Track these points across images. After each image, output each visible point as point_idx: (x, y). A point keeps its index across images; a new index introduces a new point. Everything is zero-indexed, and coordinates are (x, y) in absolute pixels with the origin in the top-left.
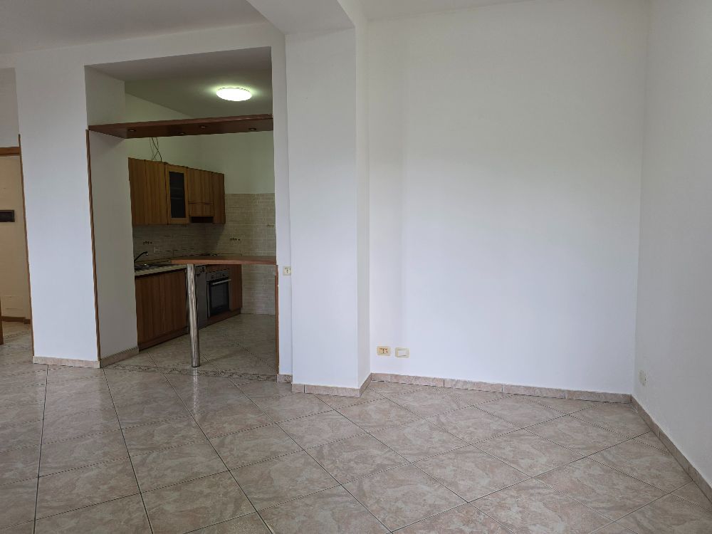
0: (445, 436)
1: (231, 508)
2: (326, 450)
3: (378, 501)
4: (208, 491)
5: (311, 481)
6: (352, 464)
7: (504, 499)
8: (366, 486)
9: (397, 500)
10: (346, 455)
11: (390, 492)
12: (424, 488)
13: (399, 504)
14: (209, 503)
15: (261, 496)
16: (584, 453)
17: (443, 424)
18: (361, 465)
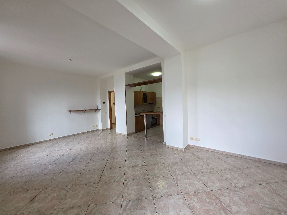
0: (207, 167)
1: (142, 176)
2: (170, 165)
3: (181, 183)
4: (139, 170)
5: (164, 173)
6: (177, 170)
7: (224, 193)
8: (179, 178)
9: (187, 184)
10: (175, 167)
11: (185, 181)
12: (196, 182)
13: (187, 186)
14: (138, 173)
15: (151, 174)
16: (261, 183)
17: (208, 163)
18: (179, 171)
